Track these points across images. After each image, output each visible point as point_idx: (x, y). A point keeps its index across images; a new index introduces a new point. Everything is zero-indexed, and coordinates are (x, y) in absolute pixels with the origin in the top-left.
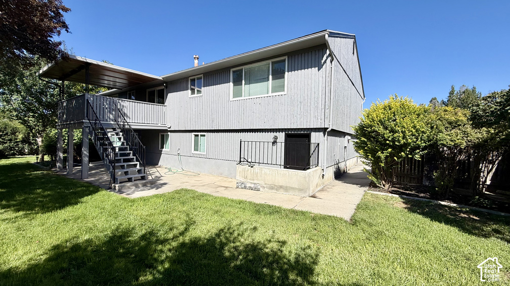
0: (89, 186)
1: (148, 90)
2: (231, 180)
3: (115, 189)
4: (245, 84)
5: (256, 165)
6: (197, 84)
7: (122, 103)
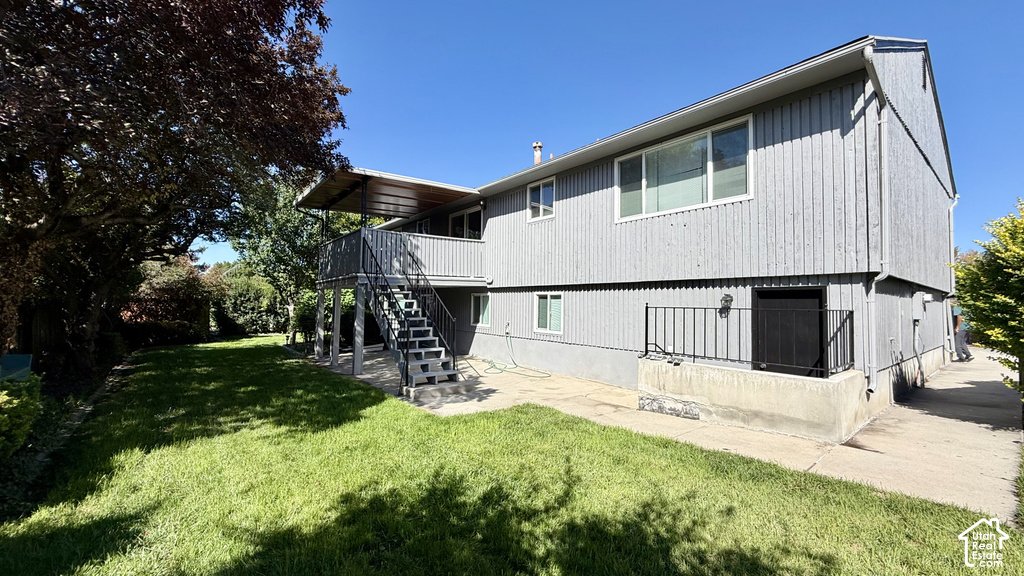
0: (370, 389)
1: (451, 216)
2: (619, 390)
3: (408, 396)
4: (648, 186)
5: (687, 362)
6: (544, 198)
7: (414, 242)
